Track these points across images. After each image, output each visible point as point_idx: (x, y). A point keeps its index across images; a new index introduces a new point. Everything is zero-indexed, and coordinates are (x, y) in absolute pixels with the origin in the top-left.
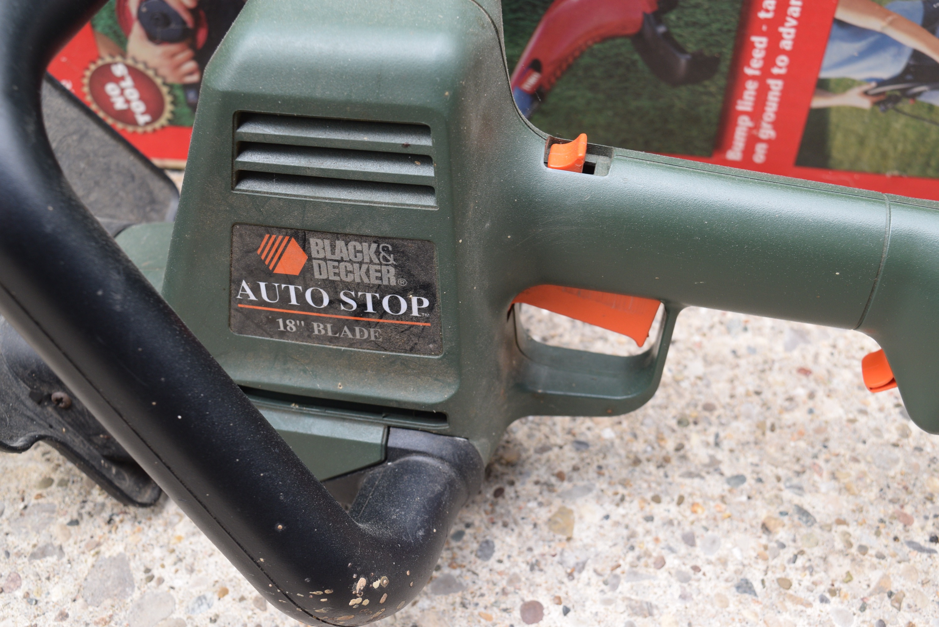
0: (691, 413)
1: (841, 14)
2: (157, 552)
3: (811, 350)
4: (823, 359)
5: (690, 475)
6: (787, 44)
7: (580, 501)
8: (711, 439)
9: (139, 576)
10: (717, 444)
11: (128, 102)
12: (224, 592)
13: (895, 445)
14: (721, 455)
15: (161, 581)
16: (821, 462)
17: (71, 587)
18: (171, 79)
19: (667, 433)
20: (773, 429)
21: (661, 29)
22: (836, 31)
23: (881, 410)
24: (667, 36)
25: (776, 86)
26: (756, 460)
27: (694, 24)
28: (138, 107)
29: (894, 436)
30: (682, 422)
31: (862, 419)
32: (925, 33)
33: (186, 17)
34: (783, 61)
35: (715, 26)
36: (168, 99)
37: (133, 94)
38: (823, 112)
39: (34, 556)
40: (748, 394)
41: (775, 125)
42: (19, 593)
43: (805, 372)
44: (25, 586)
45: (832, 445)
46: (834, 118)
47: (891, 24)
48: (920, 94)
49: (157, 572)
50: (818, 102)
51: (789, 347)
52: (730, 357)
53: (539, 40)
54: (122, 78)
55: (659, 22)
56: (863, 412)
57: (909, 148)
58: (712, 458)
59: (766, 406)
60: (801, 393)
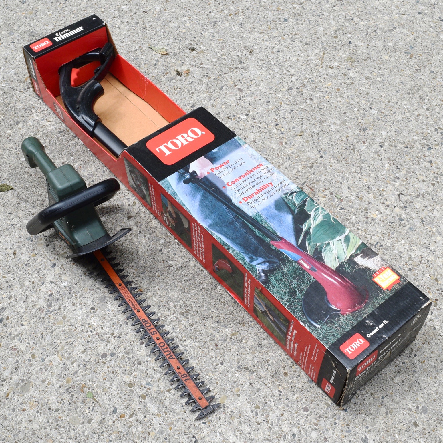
0: (193, 337)
1: (255, 295)
2: (110, 300)
3: (223, 343)
4: (222, 346)
9: (106, 301)
12: (113, 311)
14: (189, 346)
17: (98, 296)
18: (172, 223)
19: (186, 337)
20: (200, 349)
21: (233, 275)
22: (255, 297)
23: (219, 360)
24: (234, 277)
25: (249, 298)
27: (237, 279)
29: (214, 364)
30: (190, 337)
31: (214, 358)
33: (174, 218)
34: (249, 295)
35: (240, 282)
37: (167, 220)
40: (204, 341)
41: (250, 304)
43: (217, 346)
45: (204, 358)
47: (261, 302)
48: (267, 317)
49: (108, 302)
50: (254, 306)
51: (220, 340)
52: (209, 334)
53: (218, 262)
54: (166, 217)
56: (216, 358)
57: (268, 325)
58: (187, 345)
59: (204, 345)
60: (211, 348)
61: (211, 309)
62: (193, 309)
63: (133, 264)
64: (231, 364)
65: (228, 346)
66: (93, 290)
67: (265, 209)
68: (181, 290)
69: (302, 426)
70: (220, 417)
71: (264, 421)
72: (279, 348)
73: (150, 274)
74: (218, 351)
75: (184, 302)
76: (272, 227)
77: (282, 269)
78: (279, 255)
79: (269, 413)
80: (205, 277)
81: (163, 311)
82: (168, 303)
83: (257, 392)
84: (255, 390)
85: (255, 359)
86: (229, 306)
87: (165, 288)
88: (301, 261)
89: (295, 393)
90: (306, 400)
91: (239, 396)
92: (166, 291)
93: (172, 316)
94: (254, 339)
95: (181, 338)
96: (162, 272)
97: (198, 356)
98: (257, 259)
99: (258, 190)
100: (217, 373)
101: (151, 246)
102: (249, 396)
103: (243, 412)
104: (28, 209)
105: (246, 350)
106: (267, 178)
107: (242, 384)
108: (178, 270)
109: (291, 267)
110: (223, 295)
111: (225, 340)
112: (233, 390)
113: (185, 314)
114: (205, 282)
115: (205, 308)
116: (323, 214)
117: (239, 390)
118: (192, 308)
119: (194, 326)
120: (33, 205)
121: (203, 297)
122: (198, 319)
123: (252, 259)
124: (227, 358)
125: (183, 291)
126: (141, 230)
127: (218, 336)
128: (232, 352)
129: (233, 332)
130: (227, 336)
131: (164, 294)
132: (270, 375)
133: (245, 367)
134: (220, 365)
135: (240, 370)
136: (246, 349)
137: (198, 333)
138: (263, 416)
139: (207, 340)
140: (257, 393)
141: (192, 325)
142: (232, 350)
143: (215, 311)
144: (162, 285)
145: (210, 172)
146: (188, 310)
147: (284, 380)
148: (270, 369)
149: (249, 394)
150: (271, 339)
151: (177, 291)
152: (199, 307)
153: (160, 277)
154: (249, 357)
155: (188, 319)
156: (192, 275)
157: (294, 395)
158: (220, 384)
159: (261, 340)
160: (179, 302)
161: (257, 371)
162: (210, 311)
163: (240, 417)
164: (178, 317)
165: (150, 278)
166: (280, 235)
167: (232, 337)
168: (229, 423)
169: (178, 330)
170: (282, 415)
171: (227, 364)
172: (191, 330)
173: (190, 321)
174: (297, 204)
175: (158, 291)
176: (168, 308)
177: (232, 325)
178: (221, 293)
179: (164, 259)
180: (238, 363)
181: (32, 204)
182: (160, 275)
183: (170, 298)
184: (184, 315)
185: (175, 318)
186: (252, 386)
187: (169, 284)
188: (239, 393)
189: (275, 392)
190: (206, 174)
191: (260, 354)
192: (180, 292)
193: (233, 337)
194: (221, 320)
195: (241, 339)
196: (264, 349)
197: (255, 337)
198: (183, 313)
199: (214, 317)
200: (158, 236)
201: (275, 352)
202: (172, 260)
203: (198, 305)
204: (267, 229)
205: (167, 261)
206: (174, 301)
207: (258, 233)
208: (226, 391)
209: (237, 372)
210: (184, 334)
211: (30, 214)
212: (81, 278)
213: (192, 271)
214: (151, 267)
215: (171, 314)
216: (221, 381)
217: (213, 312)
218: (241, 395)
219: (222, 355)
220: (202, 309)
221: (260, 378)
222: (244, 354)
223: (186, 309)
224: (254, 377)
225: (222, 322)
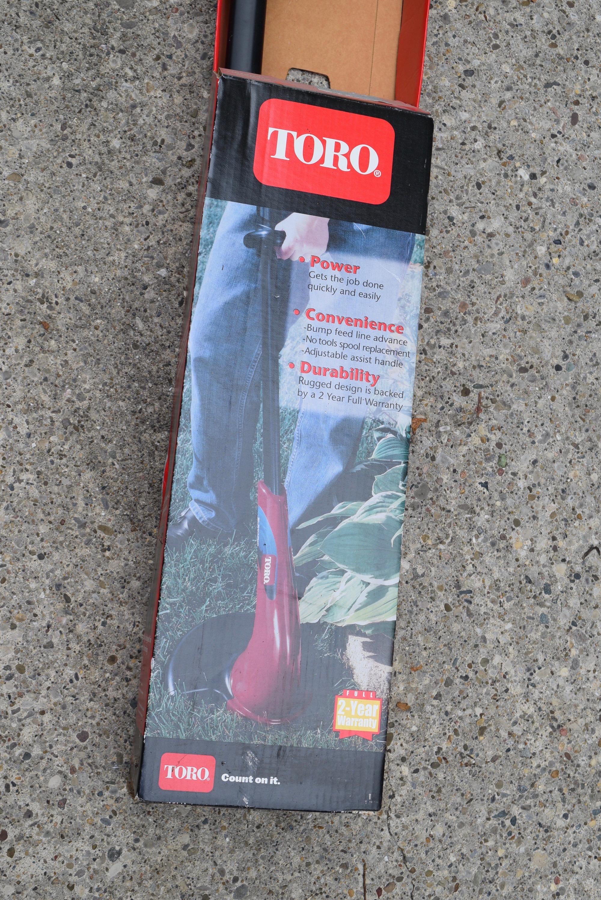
61: (114, 457)
62: (90, 431)
63: (80, 269)
64: (52, 571)
65: (78, 540)
67: (315, 417)
68: (105, 384)
69: (52, 753)
71: (10, 697)
73: (87, 312)
74: (56, 534)
75: (89, 408)
77: (225, 545)
79: (28, 691)
81: (45, 392)
82: (63, 386)
83: (45, 647)
84: (45, 641)
85: (94, 595)
86: (145, 478)
87: (86, 355)
88: (268, 561)
89: (95, 699)
90: (98, 724)
91: (13, 627)
92: (82, 364)
93: (49, 413)
94: (126, 565)
95: (24, 462)
96: (109, 326)
97: (19, 514)
98: (207, 491)
99: (342, 372)
100: (20, 565)
101: (138, 265)
102: (27, 641)
104: (19, 8)
105: (96, 571)
106: (383, 363)
107: (35, 615)
108: (136, 346)
109: (242, 554)
110: (156, 453)
111: (83, 526)
112: (16, 612)
113: (70, 428)
114: (153, 405)
115: (110, 447)
116: (392, 515)
117: (21, 620)
118: (91, 429)
119: (64, 460)
120: (34, 8)
121: (124, 428)
122: (80, 454)
123: (198, 484)
124: (56, 556)
125: (107, 388)
126: (152, 220)
127: (80, 509)
128: (73, 553)
129: (109, 525)
130: (93, 523)
131: (74, 366)
132: (89, 640)
133: (68, 593)
134: (35, 557)
135: (56, 592)
136: (99, 569)
137: (57, 476)
138: (14, 689)
139: (58, 501)
140: (42, 648)
141: (61, 456)
142: (77, 550)
143: (117, 466)
144: (85, 349)
145: (308, 260)
146: (82, 426)
147: (100, 666)
148: (98, 631)
149: (29, 639)
151: (97, 380)
152: (103, 437)
153: (97, 332)
154: (89, 585)
155: (67, 440)
156: (146, 374)
157: (91, 700)
159: (135, 576)
160: (82, 399)
161: (78, 616)
162: (111, 460)
164: (56, 423)
165: (80, 319)
166: (286, 484)
167: (98, 531)
169: (34, 445)
170: (43, 713)
171: (46, 565)
172: (52, 462)
173: (66, 447)
174: (374, 456)
175: (70, 352)
176: (56, 394)
177: (118, 512)
179: (134, 307)
180: (65, 578)
181: (33, 5)
182: (100, 329)
183: (75, 380)
184: (66, 428)
185: (49, 420)
186: (47, 631)
187: (98, 357)
188: (17, 623)
189: (69, 672)
190: (296, 258)
191: (109, 595)
192: (101, 387)
193: (100, 533)
194: (112, 490)
195: (109, 547)
196: (122, 593)
197: (131, 563)
198: (70, 424)
199: (107, 474)
200: (165, 258)
201: (133, 614)
202: (145, 320)
203: (103, 433)
204: (280, 455)
205: (134, 314)
206: (77, 392)
207: (258, 446)
209: (48, 592)
210: (35, 459)
211: (14, 22)
213: (155, 368)
214: (102, 301)
215: (49, 409)
216: (12, 581)
217: (114, 464)
218: (17, 630)
219: (55, 545)
220: (103, 445)
221: (71, 631)
222: (87, 574)
223: (79, 422)
224: (64, 621)
225: (108, 494)
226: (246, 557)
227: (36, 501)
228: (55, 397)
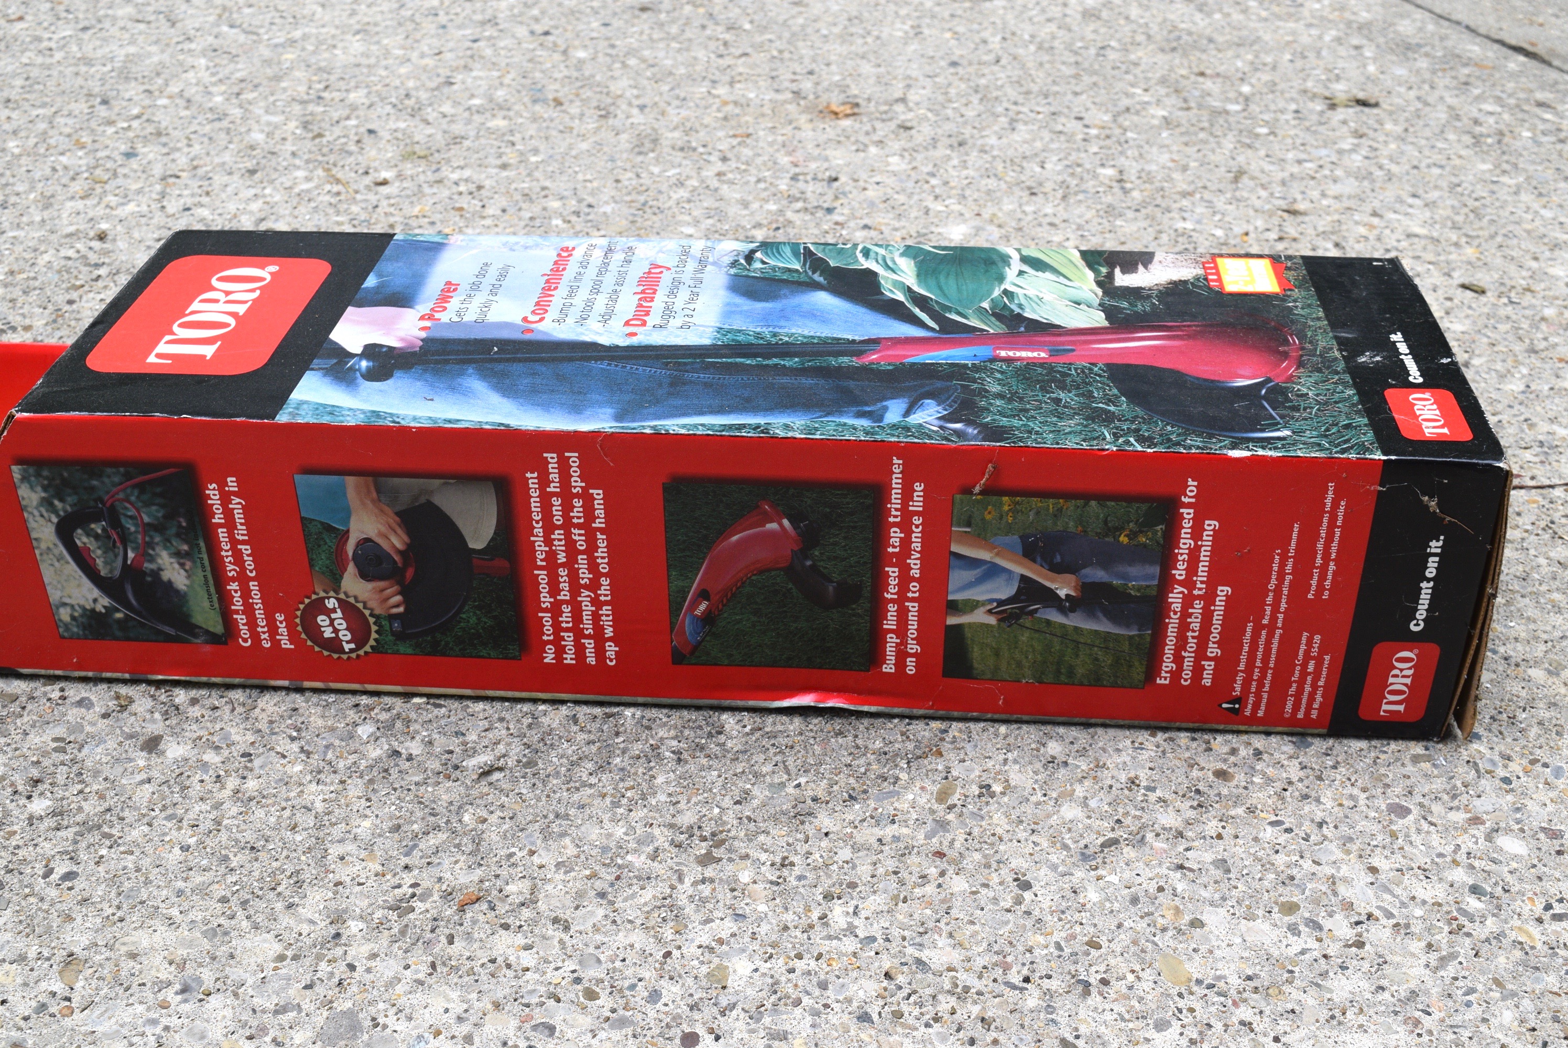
0: (836, 890)
1: (954, 548)
2: (381, 1006)
3: (949, 837)
4: (957, 845)
5: (830, 938)
6: (915, 572)
7: (735, 960)
8: (851, 910)
9: (368, 1023)
10: (855, 913)
11: (336, 631)
12: (437, 1033)
13: (1009, 911)
14: (858, 921)
15: (385, 1027)
16: (942, 925)
17: (311, 1033)
18: (377, 611)
19: (813, 905)
20: (905, 900)
21: (809, 563)
22: (953, 562)
23: (1001, 883)
24: (814, 567)
25: (913, 607)
26: (887, 925)
27: (836, 558)
28: (345, 636)
29: (1008, 904)
30: (828, 897)
31: (984, 891)
32: (1026, 561)
33: (397, 558)
34: (914, 586)
35: (853, 560)
36: (374, 628)
37: (341, 624)
38: (958, 629)
39: (276, 1012)
40: (887, 873)
41: (918, 640)
42: (268, 1039)
43: (940, 855)
44: (272, 1033)
45: (954, 912)
46: (968, 634)
47: (997, 554)
48: (1036, 610)
49: (381, 1020)
50: (952, 621)
51: (928, 837)
52: (876, 845)
53: (705, 574)
54: (334, 610)
55: (807, 557)
56: (986, 886)
57: (1039, 658)
58: (850, 924)
59: (902, 883)
60: (933, 872)
61: (782, 785)
62: (725, 823)
63: (335, 851)
64: (1054, 868)
65: (976, 831)
66: (263, 1030)
67: (729, 312)
68: (616, 805)
69: (1455, 852)
70: (1242, 1023)
71: (1358, 923)
72: (1112, 732)
73: (442, 836)
74: (967, 864)
75: (672, 826)
76: (806, 333)
77: (987, 391)
78: (928, 371)
79: (1335, 894)
80: (645, 722)
81: (633, 896)
82: (620, 867)
83: (1228, 871)
84: (1215, 871)
85: (1093, 803)
86: (825, 741)
87: (546, 834)
88: (1003, 354)
89: (1313, 794)
90: (1364, 790)
91: (1196, 923)
92: (567, 841)
93: (687, 886)
94: (1015, 761)
95: (804, 922)
96: (480, 801)
97: (931, 924)
98: (886, 409)
99: (643, 292)
100: (1050, 918)
101: (342, 764)
102: (1224, 899)
103: (1276, 953)
105: (1038, 804)
106: (628, 261)
107: (1161, 889)
108: (531, 764)
110: (767, 729)
111: (943, 825)
112: (1161, 922)
113: (716, 853)
114: (662, 739)
115: (759, 793)
116: (898, 253)
117: (1178, 910)
118: (719, 820)
119: (796, 859)
121: (716, 773)
122: (779, 835)
123: (871, 415)
124: (1019, 862)
125: (625, 800)
126: (241, 748)
127: (905, 831)
128: (1006, 837)
129: (935, 788)
130: (932, 812)
131: (571, 851)
132: (1193, 807)
133: (1099, 841)
134: (1028, 895)
135: (1099, 860)
136: (1033, 799)
137: (835, 867)
138: (1337, 916)
139: (891, 864)
140: (1232, 875)
141: (786, 863)
142: (999, 831)
143: (803, 780)
144: (530, 836)
145: (428, 324)
146: (714, 834)
147: (1241, 790)
148: (1168, 796)
149: (1217, 896)
150: (1061, 730)
152: (738, 802)
153: (493, 819)
154: (1070, 811)
155: (747, 856)
156: (594, 748)
157: (1318, 800)
158: (1103, 941)
159: (1038, 750)
160: (652, 839)
161: (1145, 825)
162: (790, 790)
163: (1291, 972)
164: (707, 875)
165: (458, 846)
167: (950, 802)
168: (1291, 1016)
169: (762, 908)
170: (1373, 870)
171: (1041, 876)
172: (800, 878)
173: (763, 857)
174: (797, 266)
175: (536, 859)
176: (639, 878)
177: (904, 776)
178: (753, 731)
179: (440, 768)
180: (1065, 847)
182: (485, 814)
183: (605, 849)
184: (720, 860)
185: (701, 886)
186: (1190, 869)
187: (551, 816)
188: (1187, 918)
189: (1269, 833)
190: (423, 334)
191: (1087, 783)
192: (621, 811)
193: (955, 799)
194: (856, 785)
195: (981, 787)
196: (1078, 767)
197: (1011, 755)
198: (709, 853)
199: (821, 794)
200: (332, 729)
201: (1118, 750)
202: (470, 752)
203: (727, 802)
205: (456, 767)
206: (633, 845)
208: (1149, 945)
209: (1100, 872)
210: (797, 904)
212: (158, 1030)
213: (582, 737)
214: (419, 814)
215: (673, 888)
216: (1092, 930)
217: (799, 785)
218: (1204, 918)
219: (994, 865)
220: (756, 802)
221: (1180, 834)
222: (1049, 816)
223: (704, 839)
224: (1160, 845)
225: (865, 792)
226: (1002, 373)
227: (895, 899)
228: (646, 878)
